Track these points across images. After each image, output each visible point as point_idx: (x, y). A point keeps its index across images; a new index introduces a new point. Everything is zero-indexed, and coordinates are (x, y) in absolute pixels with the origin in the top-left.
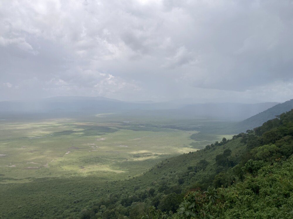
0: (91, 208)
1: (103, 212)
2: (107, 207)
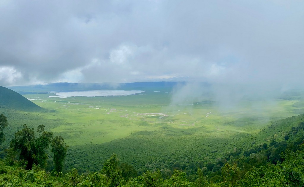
0: (224, 157)
1: (232, 161)
2: (234, 157)
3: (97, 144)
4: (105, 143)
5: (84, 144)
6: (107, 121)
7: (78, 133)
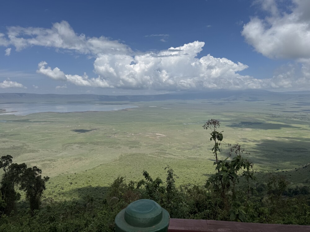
3: (75, 174)
4: (86, 171)
5: (57, 175)
6: (88, 143)
7: (48, 162)
